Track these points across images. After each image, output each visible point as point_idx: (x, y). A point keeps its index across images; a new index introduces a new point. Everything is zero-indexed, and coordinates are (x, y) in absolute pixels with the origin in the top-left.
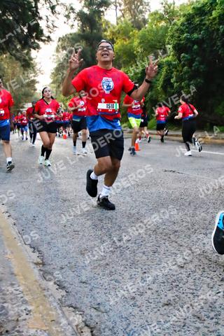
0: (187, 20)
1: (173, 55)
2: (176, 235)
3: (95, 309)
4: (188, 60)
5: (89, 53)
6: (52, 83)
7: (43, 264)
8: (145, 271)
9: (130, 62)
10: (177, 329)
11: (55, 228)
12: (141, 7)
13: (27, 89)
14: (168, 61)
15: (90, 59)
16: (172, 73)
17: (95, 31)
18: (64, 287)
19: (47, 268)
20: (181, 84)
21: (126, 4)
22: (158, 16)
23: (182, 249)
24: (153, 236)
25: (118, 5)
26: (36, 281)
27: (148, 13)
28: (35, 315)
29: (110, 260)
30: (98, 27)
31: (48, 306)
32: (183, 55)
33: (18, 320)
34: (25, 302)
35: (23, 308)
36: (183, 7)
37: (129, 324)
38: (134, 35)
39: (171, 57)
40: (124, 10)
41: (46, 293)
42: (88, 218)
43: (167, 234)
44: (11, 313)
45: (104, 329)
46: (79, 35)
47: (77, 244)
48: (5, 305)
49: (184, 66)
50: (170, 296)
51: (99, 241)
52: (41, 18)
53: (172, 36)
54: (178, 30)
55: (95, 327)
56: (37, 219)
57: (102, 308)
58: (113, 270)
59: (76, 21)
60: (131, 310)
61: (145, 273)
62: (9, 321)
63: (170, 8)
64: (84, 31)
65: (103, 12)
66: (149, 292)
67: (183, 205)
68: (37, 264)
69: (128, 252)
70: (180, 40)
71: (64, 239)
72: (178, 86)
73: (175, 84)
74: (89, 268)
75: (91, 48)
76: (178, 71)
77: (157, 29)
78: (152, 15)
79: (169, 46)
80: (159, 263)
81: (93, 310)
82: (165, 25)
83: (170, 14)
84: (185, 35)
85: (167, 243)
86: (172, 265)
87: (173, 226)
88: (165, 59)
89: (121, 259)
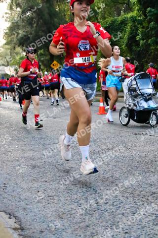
1: (138, 10)
2: (154, 197)
5: (46, 12)
6: (6, 44)
7: (22, 229)
8: (127, 231)
11: (28, 194)
14: (132, 17)
15: (47, 16)
16: (137, 29)
19: (26, 232)
20: (147, 41)
24: (131, 199)
29: (90, 223)
32: (149, 9)
39: (136, 12)
43: (144, 196)
47: (54, 209)
49: (149, 22)
51: (76, 204)
56: (8, 186)
58: (94, 231)
61: (127, 233)
68: (15, 229)
69: (106, 213)
71: (39, 204)
72: (145, 43)
73: (141, 41)
74: (70, 231)
75: (48, 5)
76: (143, 27)
80: (140, 223)
85: (145, 204)
86: (153, 224)
87: (150, 188)
88: (129, 15)
89: (101, 220)
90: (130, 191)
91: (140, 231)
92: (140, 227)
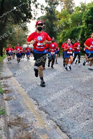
0: (91, 10)
1: (85, 25)
2: (89, 96)
3: (60, 120)
4: (91, 27)
5: (50, 24)
9: (67, 27)
10: (92, 128)
11: (41, 92)
12: (71, 5)
13: (24, 38)
14: (83, 27)
15: (50, 26)
16: (84, 32)
17: (52, 15)
18: (48, 113)
20: (88, 36)
21: (65, 4)
22: (78, 9)
23: (91, 101)
24: (80, 96)
25: (62, 4)
26: (37, 110)
27: (74, 7)
28: (38, 121)
29: (64, 104)
30: (54, 13)
31: (43, 119)
32: (89, 24)
33: (32, 123)
34: (34, 117)
35: (34, 119)
36: (89, 5)
37: (74, 126)
38: (68, 17)
39: (84, 25)
40: (64, 6)
41: (41, 115)
42: (54, 89)
43: (85, 95)
44: (29, 121)
45: (64, 127)
46: (46, 17)
48: (27, 118)
49: (89, 29)
50: (88, 117)
52: (32, 10)
53: (85, 17)
54: (87, 14)
55: (61, 126)
57: (63, 120)
58: (66, 107)
59: (45, 11)
60: (74, 121)
62: (29, 123)
63: (83, 5)
64: (48, 15)
65: (56, 7)
66: (80, 115)
67: (91, 85)
68: (36, 105)
69: (70, 101)
70: (88, 18)
71: (45, 96)
73: (86, 36)
74: (56, 107)
75: (51, 22)
76: (87, 31)
77: (78, 14)
78: (76, 8)
79: (83, 21)
80: (83, 105)
81: (59, 120)
82: (82, 12)
83: (84, 7)
84: (90, 16)
85: (86, 98)
86: (88, 106)
87: (87, 92)
88: (82, 26)
89: (68, 103)
90: (79, 93)
91: (83, 108)
92: (83, 107)
